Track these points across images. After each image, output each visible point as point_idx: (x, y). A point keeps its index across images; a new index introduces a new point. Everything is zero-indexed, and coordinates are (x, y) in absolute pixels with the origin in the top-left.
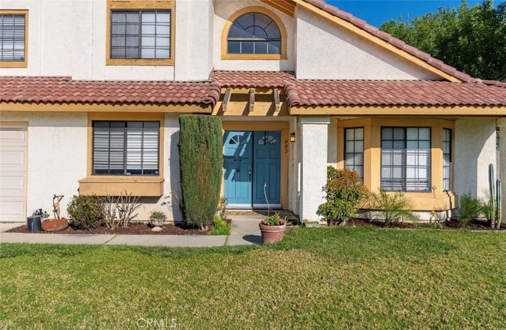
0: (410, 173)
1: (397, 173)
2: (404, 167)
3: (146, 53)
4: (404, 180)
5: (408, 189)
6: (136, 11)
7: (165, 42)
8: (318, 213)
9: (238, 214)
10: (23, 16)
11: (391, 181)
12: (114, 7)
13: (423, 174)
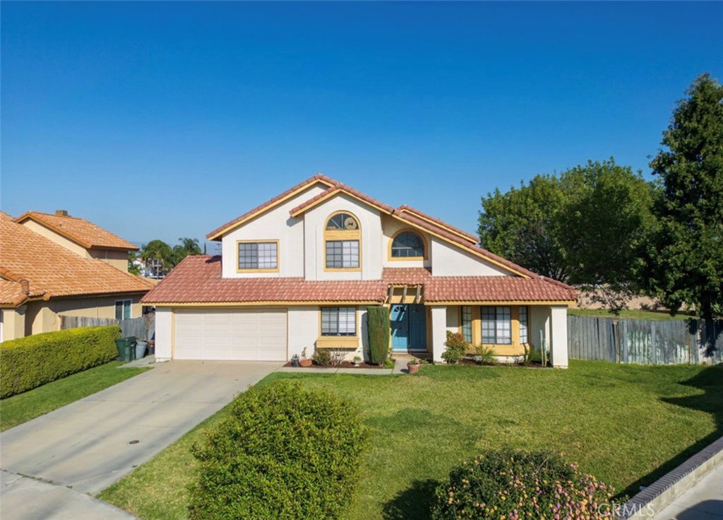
0: (499, 334)
1: (492, 333)
2: (495, 329)
3: (345, 264)
4: (495, 338)
5: (498, 342)
6: (340, 241)
7: (356, 258)
8: (442, 357)
9: (400, 355)
10: (276, 243)
11: (488, 338)
12: (328, 239)
13: (507, 334)
